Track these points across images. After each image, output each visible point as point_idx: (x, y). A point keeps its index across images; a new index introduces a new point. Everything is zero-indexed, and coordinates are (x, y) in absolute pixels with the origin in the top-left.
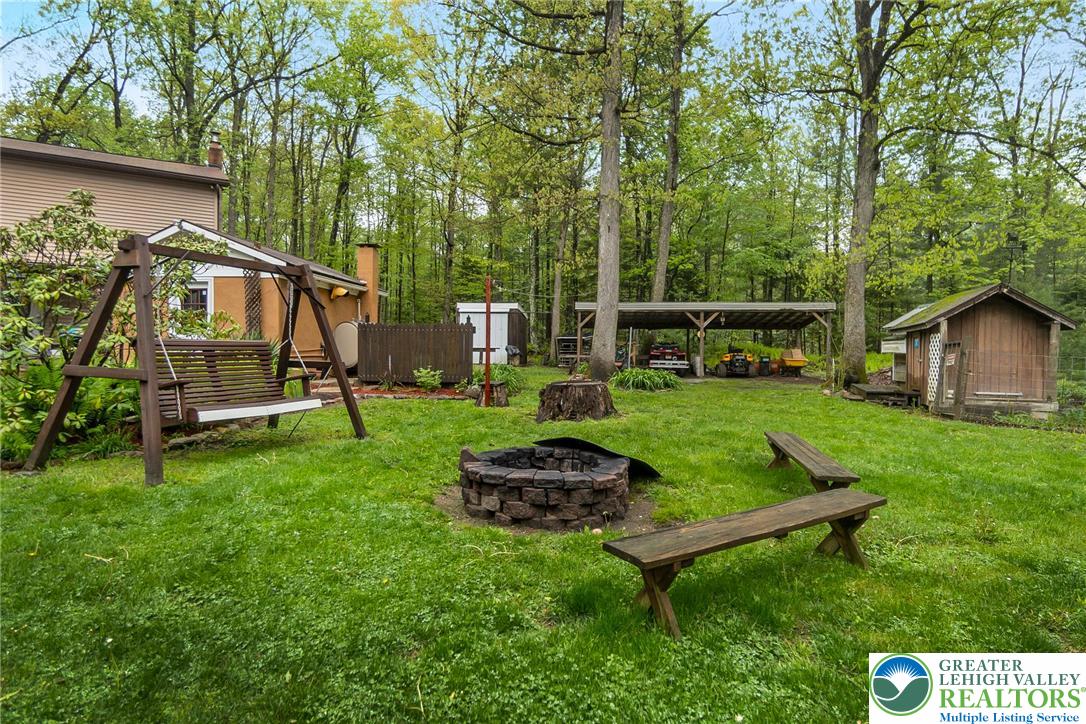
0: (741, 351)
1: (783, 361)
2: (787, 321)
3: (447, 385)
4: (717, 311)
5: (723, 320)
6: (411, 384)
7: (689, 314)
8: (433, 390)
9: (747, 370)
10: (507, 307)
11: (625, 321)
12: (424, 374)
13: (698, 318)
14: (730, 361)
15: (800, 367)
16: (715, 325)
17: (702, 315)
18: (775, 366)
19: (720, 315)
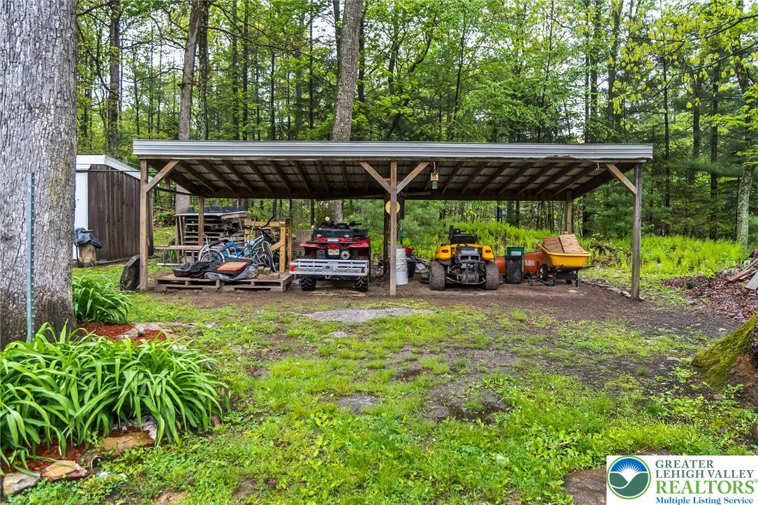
0: (472, 239)
1: (546, 256)
2: (552, 186)
4: (424, 160)
5: (436, 179)
7: (367, 167)
9: (483, 275)
13: (386, 175)
14: (453, 259)
15: (578, 269)
17: (394, 169)
18: (530, 263)
19: (430, 169)
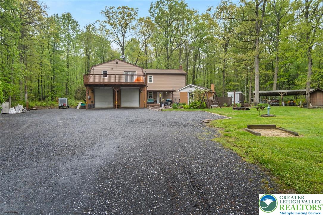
3: (228, 106)
4: (285, 92)
5: (287, 94)
6: (223, 106)
7: (278, 93)
8: (226, 107)
9: (294, 104)
10: (239, 92)
11: (261, 95)
12: (225, 104)
13: (281, 93)
14: (290, 102)
16: (285, 95)
